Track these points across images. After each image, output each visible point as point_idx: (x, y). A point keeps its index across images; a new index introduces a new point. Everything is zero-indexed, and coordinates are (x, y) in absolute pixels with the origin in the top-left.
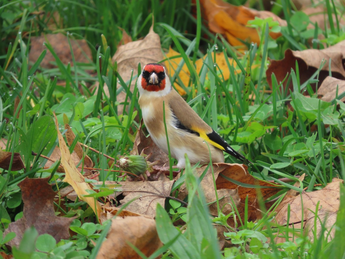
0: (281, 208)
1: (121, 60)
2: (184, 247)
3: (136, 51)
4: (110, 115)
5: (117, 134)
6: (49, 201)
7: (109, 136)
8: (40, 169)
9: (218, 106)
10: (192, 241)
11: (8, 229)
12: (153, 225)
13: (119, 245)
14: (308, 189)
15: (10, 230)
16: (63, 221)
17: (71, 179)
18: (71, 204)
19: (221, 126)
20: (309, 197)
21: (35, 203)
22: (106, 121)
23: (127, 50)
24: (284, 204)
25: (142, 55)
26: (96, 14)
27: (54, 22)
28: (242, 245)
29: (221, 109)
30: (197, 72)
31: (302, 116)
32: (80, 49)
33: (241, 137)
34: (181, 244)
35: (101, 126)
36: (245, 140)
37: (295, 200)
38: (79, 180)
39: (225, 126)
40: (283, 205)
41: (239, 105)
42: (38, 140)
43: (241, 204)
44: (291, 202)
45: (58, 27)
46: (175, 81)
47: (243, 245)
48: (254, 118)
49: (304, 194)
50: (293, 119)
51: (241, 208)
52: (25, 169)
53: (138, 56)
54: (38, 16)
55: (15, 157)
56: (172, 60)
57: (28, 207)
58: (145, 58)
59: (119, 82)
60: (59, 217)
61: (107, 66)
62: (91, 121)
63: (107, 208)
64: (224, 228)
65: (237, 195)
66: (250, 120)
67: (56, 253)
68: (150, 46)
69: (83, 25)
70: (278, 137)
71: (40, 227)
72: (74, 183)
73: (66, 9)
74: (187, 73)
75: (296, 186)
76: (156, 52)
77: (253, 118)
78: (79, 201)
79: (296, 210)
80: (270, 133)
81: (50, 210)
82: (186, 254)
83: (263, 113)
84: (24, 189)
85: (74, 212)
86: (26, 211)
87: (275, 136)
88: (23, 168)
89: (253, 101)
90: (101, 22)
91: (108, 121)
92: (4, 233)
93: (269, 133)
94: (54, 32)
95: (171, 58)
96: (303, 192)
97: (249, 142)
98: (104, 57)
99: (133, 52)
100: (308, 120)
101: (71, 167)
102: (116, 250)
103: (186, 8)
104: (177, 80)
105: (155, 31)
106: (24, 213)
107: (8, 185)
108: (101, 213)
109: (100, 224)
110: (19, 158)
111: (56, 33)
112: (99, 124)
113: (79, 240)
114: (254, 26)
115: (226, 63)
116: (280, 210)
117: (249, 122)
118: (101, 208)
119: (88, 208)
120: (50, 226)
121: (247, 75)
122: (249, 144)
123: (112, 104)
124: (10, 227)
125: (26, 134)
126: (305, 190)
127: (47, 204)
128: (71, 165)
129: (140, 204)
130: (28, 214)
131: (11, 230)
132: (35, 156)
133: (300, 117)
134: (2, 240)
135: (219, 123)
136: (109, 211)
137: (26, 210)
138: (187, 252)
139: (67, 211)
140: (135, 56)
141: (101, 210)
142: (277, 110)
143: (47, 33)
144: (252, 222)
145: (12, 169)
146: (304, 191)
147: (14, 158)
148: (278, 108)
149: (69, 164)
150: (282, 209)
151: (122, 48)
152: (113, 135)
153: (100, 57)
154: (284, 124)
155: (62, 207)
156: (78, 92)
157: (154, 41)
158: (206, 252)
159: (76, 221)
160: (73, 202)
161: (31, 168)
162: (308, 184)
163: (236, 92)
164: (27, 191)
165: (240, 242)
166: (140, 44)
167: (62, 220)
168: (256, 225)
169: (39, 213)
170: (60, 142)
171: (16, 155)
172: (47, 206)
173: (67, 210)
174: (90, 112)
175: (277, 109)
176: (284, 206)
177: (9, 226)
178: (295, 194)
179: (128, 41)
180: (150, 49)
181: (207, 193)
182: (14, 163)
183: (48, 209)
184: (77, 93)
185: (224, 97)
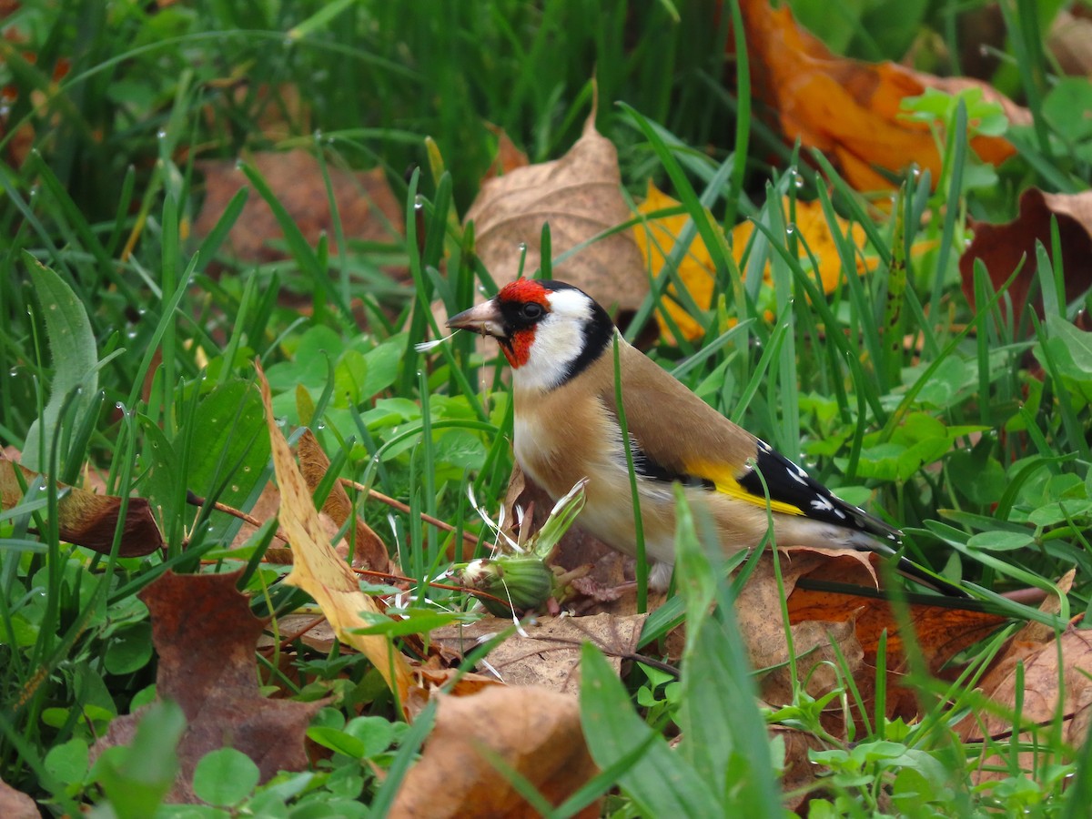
0: (997, 682)
1: (491, 224)
2: (670, 784)
3: (539, 193)
4: (452, 391)
5: (472, 450)
6: (241, 649)
7: (446, 459)
8: (212, 546)
9: (805, 370)
10: (697, 766)
11: (106, 737)
12: (570, 712)
13: (462, 779)
14: (1086, 618)
15: (112, 740)
16: (286, 713)
17: (313, 577)
18: (315, 664)
19: (811, 430)
20: (1087, 643)
21: (196, 656)
22: (438, 411)
23: (510, 193)
24: (1006, 669)
25: (558, 207)
26: (417, 87)
27: (284, 117)
28: (866, 789)
29: (812, 379)
30: (735, 256)
31: (1071, 394)
32: (364, 202)
33: (875, 461)
34: (663, 773)
35: (419, 424)
36: (886, 470)
37: (1044, 653)
38: (341, 583)
39: (825, 432)
40: (1006, 673)
41: (871, 365)
42: (210, 462)
43: (865, 669)
44: (1029, 660)
45: (296, 132)
46: (664, 291)
47: (870, 791)
48: (916, 401)
49: (1071, 634)
50: (1042, 406)
51: (864, 681)
52: (165, 550)
53: (546, 209)
54: (230, 91)
55: (132, 511)
56: (657, 221)
57: (172, 668)
58: (568, 217)
59: (482, 289)
60: (273, 700)
61: (442, 235)
62: (388, 408)
63: (430, 674)
64: (810, 740)
65: (852, 640)
66: (903, 407)
67: (256, 808)
68: (584, 179)
69: (374, 124)
70: (994, 463)
71: (211, 734)
72: (324, 592)
73: (321, 75)
74: (707, 267)
75: (1046, 610)
76: (605, 196)
77: (912, 402)
78: (342, 655)
79: (1044, 685)
80: (969, 450)
81: (246, 678)
82: (677, 805)
83: (946, 384)
84: (158, 607)
85: (324, 688)
86: (165, 681)
87: (986, 457)
88: (160, 549)
89: (917, 354)
90: (433, 113)
91: (444, 409)
92: (93, 749)
93: (967, 448)
94: (280, 145)
95: (652, 216)
96: (1070, 628)
97: (899, 477)
98: (431, 206)
99: (528, 197)
100: (1089, 406)
101: (315, 542)
102: (452, 795)
103: (708, 69)
104: (672, 288)
105: (603, 130)
106: (158, 688)
107: (111, 602)
108: (411, 687)
109: (404, 721)
110: (147, 515)
111: (286, 150)
112: (414, 418)
113: (336, 772)
114: (922, 116)
115: (829, 233)
116: (995, 687)
117: (900, 412)
118: (411, 675)
119: (369, 675)
120: (243, 730)
121: (894, 266)
122: (900, 485)
123: (458, 358)
124: (112, 731)
125: (171, 443)
126: (1077, 624)
127: (234, 658)
128: (314, 534)
129: (541, 669)
130: (174, 690)
131: (118, 740)
132: (199, 507)
133: (1066, 397)
134: (87, 772)
135: (805, 422)
136: (438, 683)
137: (165, 677)
138: (681, 799)
139: (302, 686)
140: (537, 210)
141: (412, 679)
142: (993, 377)
143: (256, 148)
144: (899, 719)
145: (125, 551)
146: (1073, 626)
147: (129, 515)
148: (995, 371)
149: (308, 532)
150: (1001, 685)
151: (496, 186)
152: (458, 454)
153: (417, 206)
154: (1015, 424)
155: (283, 671)
156: (351, 324)
157: (597, 162)
158: (740, 795)
159: (329, 714)
160: (324, 657)
161: (185, 545)
162: (1086, 604)
163: (859, 323)
164: (168, 617)
165: (862, 781)
166: (554, 174)
167: (283, 709)
168: (916, 731)
169: (210, 688)
170: (280, 461)
171: (136, 505)
172: (233, 666)
173: (304, 679)
174: (388, 384)
175: (991, 374)
176: (1006, 676)
177: (111, 727)
178: (1043, 636)
179: (515, 164)
180: (586, 189)
181: (758, 635)
182: (131, 530)
183: (237, 674)
184: (348, 327)
185: (822, 340)
